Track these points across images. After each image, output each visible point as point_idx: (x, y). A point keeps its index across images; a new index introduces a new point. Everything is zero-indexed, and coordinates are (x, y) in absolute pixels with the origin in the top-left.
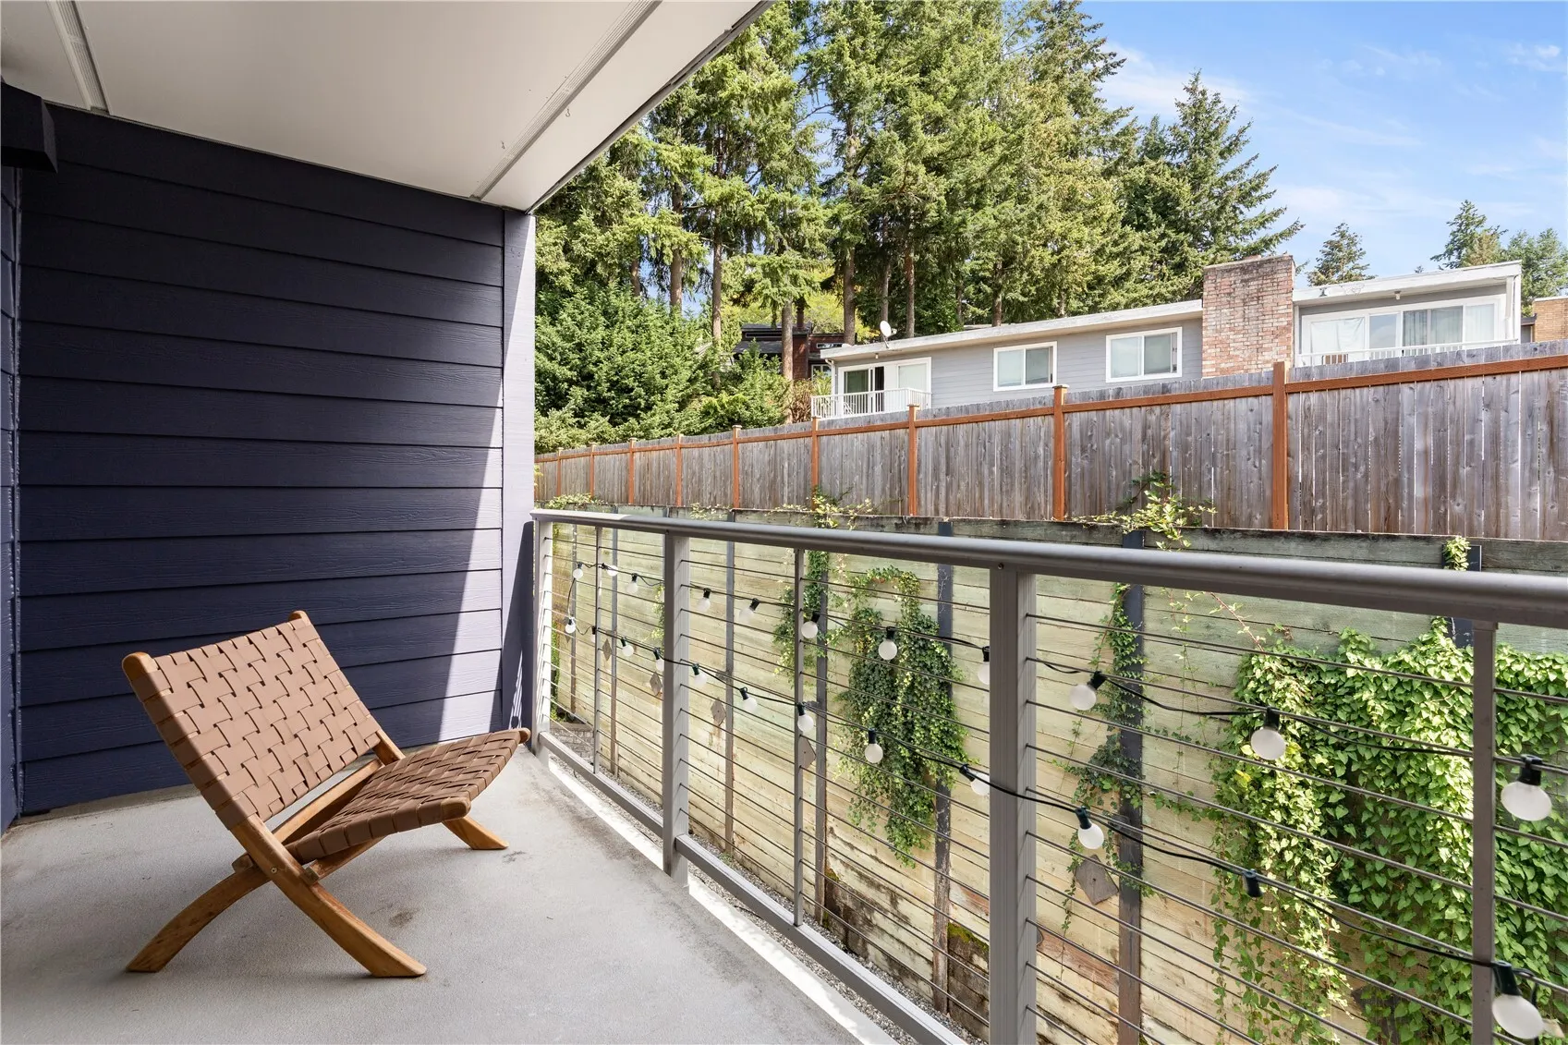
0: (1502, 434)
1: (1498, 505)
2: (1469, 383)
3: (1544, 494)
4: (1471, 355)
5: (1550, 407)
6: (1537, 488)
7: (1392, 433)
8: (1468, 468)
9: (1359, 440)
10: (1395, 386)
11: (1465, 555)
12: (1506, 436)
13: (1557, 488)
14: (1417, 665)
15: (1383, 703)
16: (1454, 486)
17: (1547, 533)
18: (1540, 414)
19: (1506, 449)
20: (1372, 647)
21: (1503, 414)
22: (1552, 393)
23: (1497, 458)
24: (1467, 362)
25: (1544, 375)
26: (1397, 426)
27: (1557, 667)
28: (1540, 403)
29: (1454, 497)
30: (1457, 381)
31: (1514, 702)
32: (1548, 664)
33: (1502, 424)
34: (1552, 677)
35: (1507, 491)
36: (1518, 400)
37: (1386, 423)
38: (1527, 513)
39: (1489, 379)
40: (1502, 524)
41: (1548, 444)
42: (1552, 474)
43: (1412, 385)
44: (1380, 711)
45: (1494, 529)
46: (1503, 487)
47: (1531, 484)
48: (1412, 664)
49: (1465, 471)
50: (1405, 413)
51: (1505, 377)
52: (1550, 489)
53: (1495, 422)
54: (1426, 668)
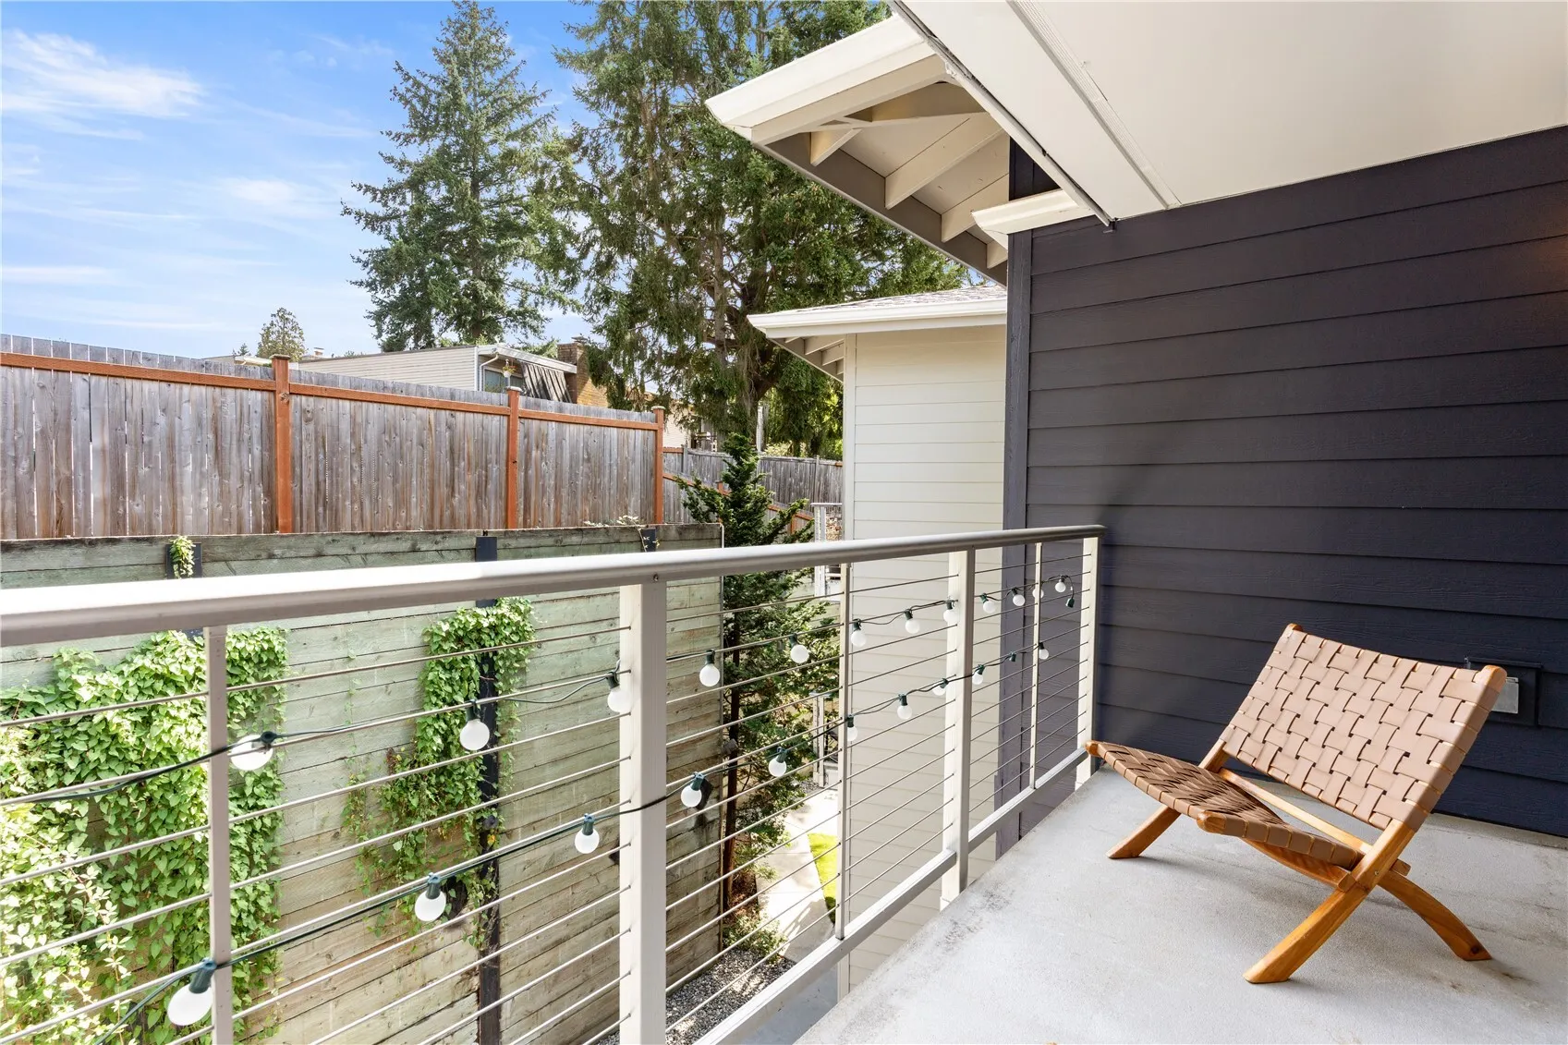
0: (177, 438)
1: (175, 505)
2: (147, 385)
3: (211, 495)
4: (147, 358)
5: (215, 419)
6: (204, 490)
7: (60, 426)
8: (147, 469)
9: (20, 430)
10: (66, 374)
11: (191, 552)
12: (180, 441)
13: (221, 491)
14: (158, 667)
15: (128, 715)
16: (133, 487)
17: (215, 529)
18: (207, 423)
19: (180, 453)
20: (98, 662)
21: (177, 419)
22: (216, 407)
23: (173, 461)
24: (142, 364)
25: (210, 390)
26: (69, 418)
27: (267, 638)
28: (207, 415)
29: (133, 497)
30: (134, 381)
31: (237, 676)
32: (261, 636)
33: (177, 429)
34: (266, 646)
35: (182, 492)
36: (188, 410)
37: (56, 414)
38: (198, 512)
39: (164, 385)
40: (179, 522)
41: (214, 451)
42: (217, 478)
43: (85, 377)
44: (127, 725)
45: (171, 527)
46: (178, 487)
47: (201, 486)
48: (153, 667)
49: (143, 471)
50: (79, 405)
51: (178, 386)
52: (216, 490)
53: (171, 426)
54: (167, 667)
